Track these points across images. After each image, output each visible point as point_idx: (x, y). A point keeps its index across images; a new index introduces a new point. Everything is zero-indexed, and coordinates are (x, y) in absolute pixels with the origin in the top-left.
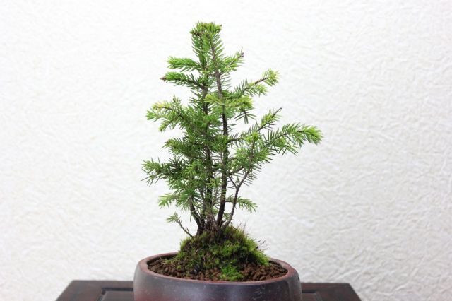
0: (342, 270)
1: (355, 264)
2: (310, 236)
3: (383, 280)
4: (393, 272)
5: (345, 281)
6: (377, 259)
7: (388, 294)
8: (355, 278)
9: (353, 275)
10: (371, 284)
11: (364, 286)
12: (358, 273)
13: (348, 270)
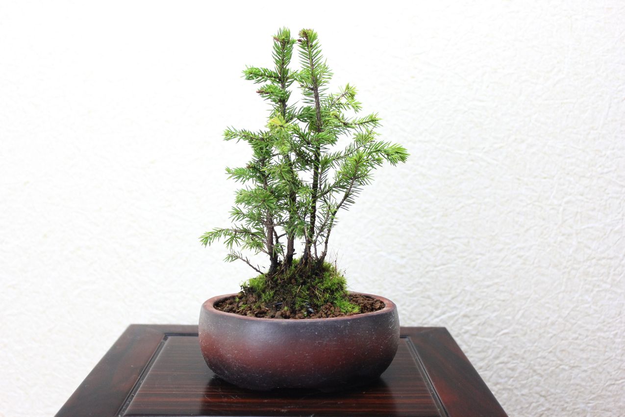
0: (438, 312)
1: (452, 305)
2: (402, 273)
3: (484, 323)
4: (495, 314)
5: (442, 325)
6: (477, 300)
7: (489, 340)
8: (452, 322)
9: (450, 318)
10: (470, 328)
11: (463, 331)
12: (456, 315)
13: (444, 313)
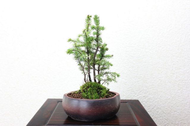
0: (136, 95)
1: (140, 93)
2: (126, 84)
3: (149, 99)
4: (152, 96)
5: (137, 99)
6: (147, 92)
7: (151, 103)
8: (140, 98)
9: (139, 97)
10: (145, 100)
11: (143, 101)
12: (141, 96)
13: (138, 96)
